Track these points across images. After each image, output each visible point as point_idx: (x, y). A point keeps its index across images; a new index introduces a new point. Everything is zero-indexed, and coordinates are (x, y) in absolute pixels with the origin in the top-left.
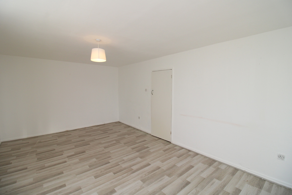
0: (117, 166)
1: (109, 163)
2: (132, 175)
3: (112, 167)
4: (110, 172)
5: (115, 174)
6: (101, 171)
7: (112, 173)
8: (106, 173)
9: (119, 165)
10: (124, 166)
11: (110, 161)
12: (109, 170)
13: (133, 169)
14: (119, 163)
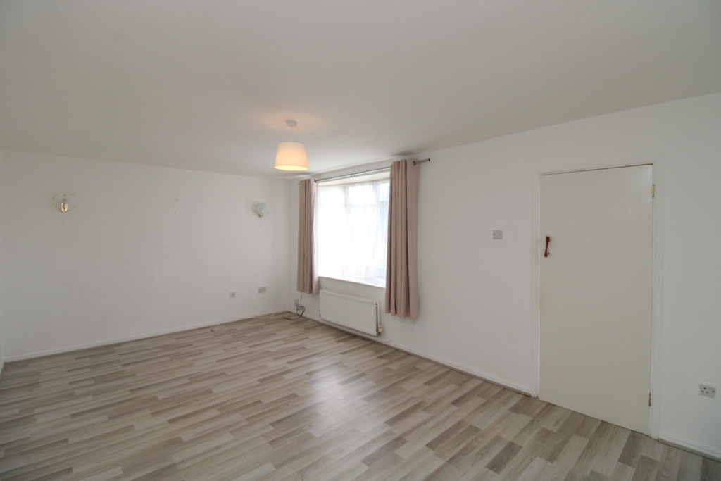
0: (253, 417)
1: (273, 424)
2: (225, 400)
3: (265, 413)
4: (270, 404)
5: (260, 402)
6: (287, 405)
7: (266, 401)
8: (276, 402)
9: (247, 419)
10: (237, 417)
11: (271, 428)
12: (272, 407)
13: (218, 410)
14: (247, 423)
